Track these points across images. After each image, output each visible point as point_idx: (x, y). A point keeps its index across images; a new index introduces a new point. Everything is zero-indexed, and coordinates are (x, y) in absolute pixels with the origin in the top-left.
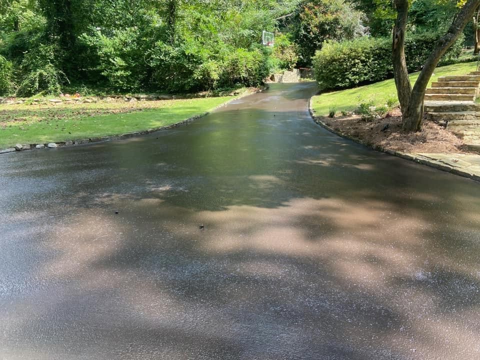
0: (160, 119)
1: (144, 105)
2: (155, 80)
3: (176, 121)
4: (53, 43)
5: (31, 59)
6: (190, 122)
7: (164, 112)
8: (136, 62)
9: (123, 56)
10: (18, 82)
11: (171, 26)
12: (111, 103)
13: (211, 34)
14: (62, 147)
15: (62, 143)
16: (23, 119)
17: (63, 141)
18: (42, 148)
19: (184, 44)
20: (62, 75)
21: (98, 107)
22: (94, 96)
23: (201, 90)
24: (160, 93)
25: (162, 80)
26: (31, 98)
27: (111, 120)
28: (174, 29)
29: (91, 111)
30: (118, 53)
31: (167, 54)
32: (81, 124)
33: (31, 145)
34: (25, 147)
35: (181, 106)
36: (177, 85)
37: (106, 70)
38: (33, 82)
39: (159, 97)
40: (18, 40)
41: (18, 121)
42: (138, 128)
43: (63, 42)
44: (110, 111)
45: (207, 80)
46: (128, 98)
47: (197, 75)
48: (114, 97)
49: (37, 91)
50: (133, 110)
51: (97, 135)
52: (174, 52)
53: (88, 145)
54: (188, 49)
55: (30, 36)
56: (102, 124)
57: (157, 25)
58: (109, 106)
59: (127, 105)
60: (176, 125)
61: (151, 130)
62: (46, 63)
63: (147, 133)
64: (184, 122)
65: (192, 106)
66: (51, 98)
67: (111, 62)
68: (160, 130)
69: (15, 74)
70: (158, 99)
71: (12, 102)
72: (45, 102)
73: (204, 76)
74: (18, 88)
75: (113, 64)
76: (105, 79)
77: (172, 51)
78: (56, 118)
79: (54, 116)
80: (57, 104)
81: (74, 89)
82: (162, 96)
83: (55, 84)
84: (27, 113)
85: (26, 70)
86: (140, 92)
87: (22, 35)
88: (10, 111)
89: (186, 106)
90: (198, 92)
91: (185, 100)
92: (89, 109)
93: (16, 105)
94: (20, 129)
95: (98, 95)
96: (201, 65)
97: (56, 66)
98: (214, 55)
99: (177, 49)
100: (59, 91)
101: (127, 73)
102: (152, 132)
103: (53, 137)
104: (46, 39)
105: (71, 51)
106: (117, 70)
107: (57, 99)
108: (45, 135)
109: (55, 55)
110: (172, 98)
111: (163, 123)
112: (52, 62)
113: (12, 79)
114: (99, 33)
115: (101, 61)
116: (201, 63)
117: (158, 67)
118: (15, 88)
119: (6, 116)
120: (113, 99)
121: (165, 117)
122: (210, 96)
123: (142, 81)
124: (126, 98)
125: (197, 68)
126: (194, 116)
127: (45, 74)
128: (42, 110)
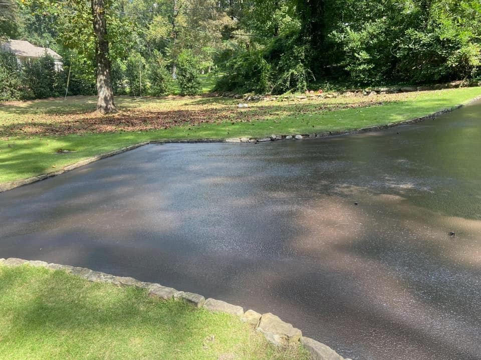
0: (402, 113)
1: (384, 98)
2: (398, 71)
3: (420, 115)
4: (305, 43)
5: (286, 61)
6: (437, 116)
7: (407, 105)
8: (380, 54)
9: (368, 49)
10: (273, 82)
11: (426, 11)
12: (351, 98)
13: (475, 12)
14: (306, 138)
15: (306, 135)
16: (276, 114)
17: (307, 133)
18: (290, 139)
19: (440, 28)
20: (309, 73)
21: (338, 102)
22: (334, 92)
23: (454, 79)
24: (403, 85)
25: (407, 70)
26: (282, 96)
27: (351, 114)
28: (428, 14)
29: (331, 106)
30: (364, 46)
31: (417, 42)
32: (323, 118)
33: (282, 136)
34: (278, 138)
35: (427, 98)
36: (424, 75)
37: (350, 65)
38: (285, 82)
39: (402, 89)
40: (277, 44)
41: (272, 116)
42: (377, 122)
43: (313, 43)
44: (349, 105)
45: (464, 67)
46: (367, 92)
47: (452, 62)
48: (354, 92)
49: (288, 89)
50: (373, 104)
51: (337, 128)
52: (425, 38)
53: (328, 138)
54: (444, 33)
55: (287, 40)
56: (342, 118)
57: (409, 12)
58: (348, 100)
59: (366, 99)
60: (420, 119)
61: (391, 124)
62: (298, 63)
63: (386, 127)
64: (430, 117)
65: (441, 98)
66: (298, 95)
67: (355, 56)
68: (401, 124)
69: (272, 75)
70: (400, 91)
71: (268, 99)
72: (293, 98)
73: (460, 62)
74: (273, 86)
75: (358, 59)
76: (348, 74)
77: (423, 38)
78: (302, 113)
79: (300, 111)
80: (302, 100)
81: (318, 86)
82: (404, 88)
83: (302, 82)
84: (279, 108)
85: (281, 70)
86: (380, 85)
87: (280, 40)
88: (266, 107)
89: (433, 98)
90: (450, 82)
91: (432, 92)
92: (330, 104)
93: (270, 101)
94: (274, 122)
95: (338, 90)
96: (458, 51)
97: (305, 65)
98: (477, 37)
99: (430, 35)
100: (305, 88)
101: (370, 66)
102: (391, 126)
103: (299, 130)
104: (299, 42)
105: (319, 50)
106: (360, 65)
107: (303, 96)
108: (293, 127)
109: (305, 55)
110: (416, 90)
111: (405, 117)
112: (302, 61)
113: (270, 79)
114: (348, 29)
115: (345, 57)
116: (458, 48)
117: (405, 57)
118: (271, 87)
119: (263, 111)
120: (352, 93)
121: (407, 110)
122: (466, 86)
123: (384, 74)
124: (365, 91)
125: (452, 54)
126: (443, 109)
127: (296, 73)
128: (290, 106)
